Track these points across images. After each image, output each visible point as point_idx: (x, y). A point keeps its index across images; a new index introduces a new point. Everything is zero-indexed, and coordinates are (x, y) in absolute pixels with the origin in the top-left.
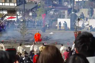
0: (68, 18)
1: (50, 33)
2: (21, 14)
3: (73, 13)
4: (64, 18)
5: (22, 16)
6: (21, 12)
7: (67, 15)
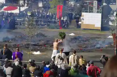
0: (98, 12)
1: (70, 35)
2: (26, 5)
3: (104, 4)
4: (93, 12)
5: (27, 8)
6: (26, 2)
7: (96, 8)
